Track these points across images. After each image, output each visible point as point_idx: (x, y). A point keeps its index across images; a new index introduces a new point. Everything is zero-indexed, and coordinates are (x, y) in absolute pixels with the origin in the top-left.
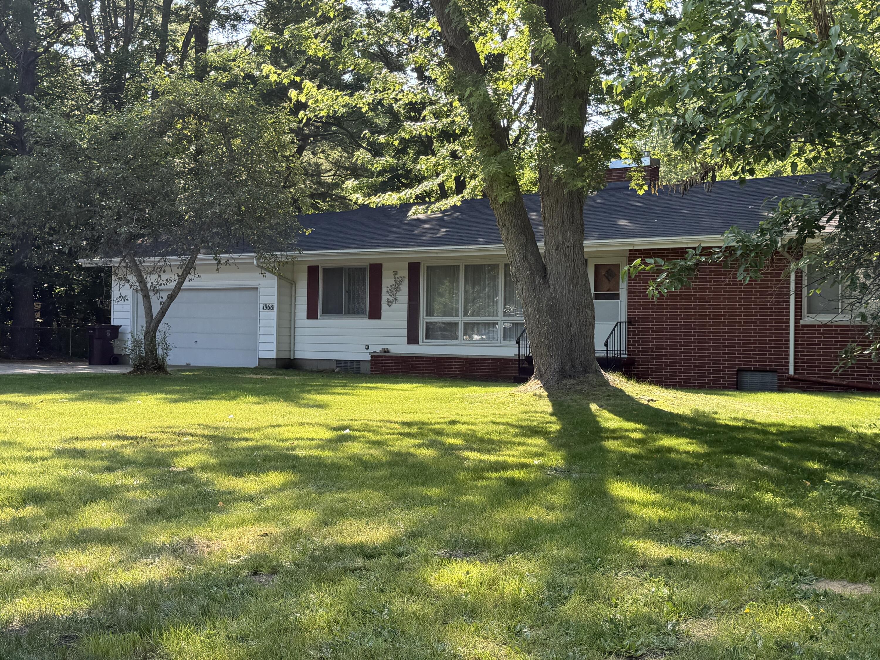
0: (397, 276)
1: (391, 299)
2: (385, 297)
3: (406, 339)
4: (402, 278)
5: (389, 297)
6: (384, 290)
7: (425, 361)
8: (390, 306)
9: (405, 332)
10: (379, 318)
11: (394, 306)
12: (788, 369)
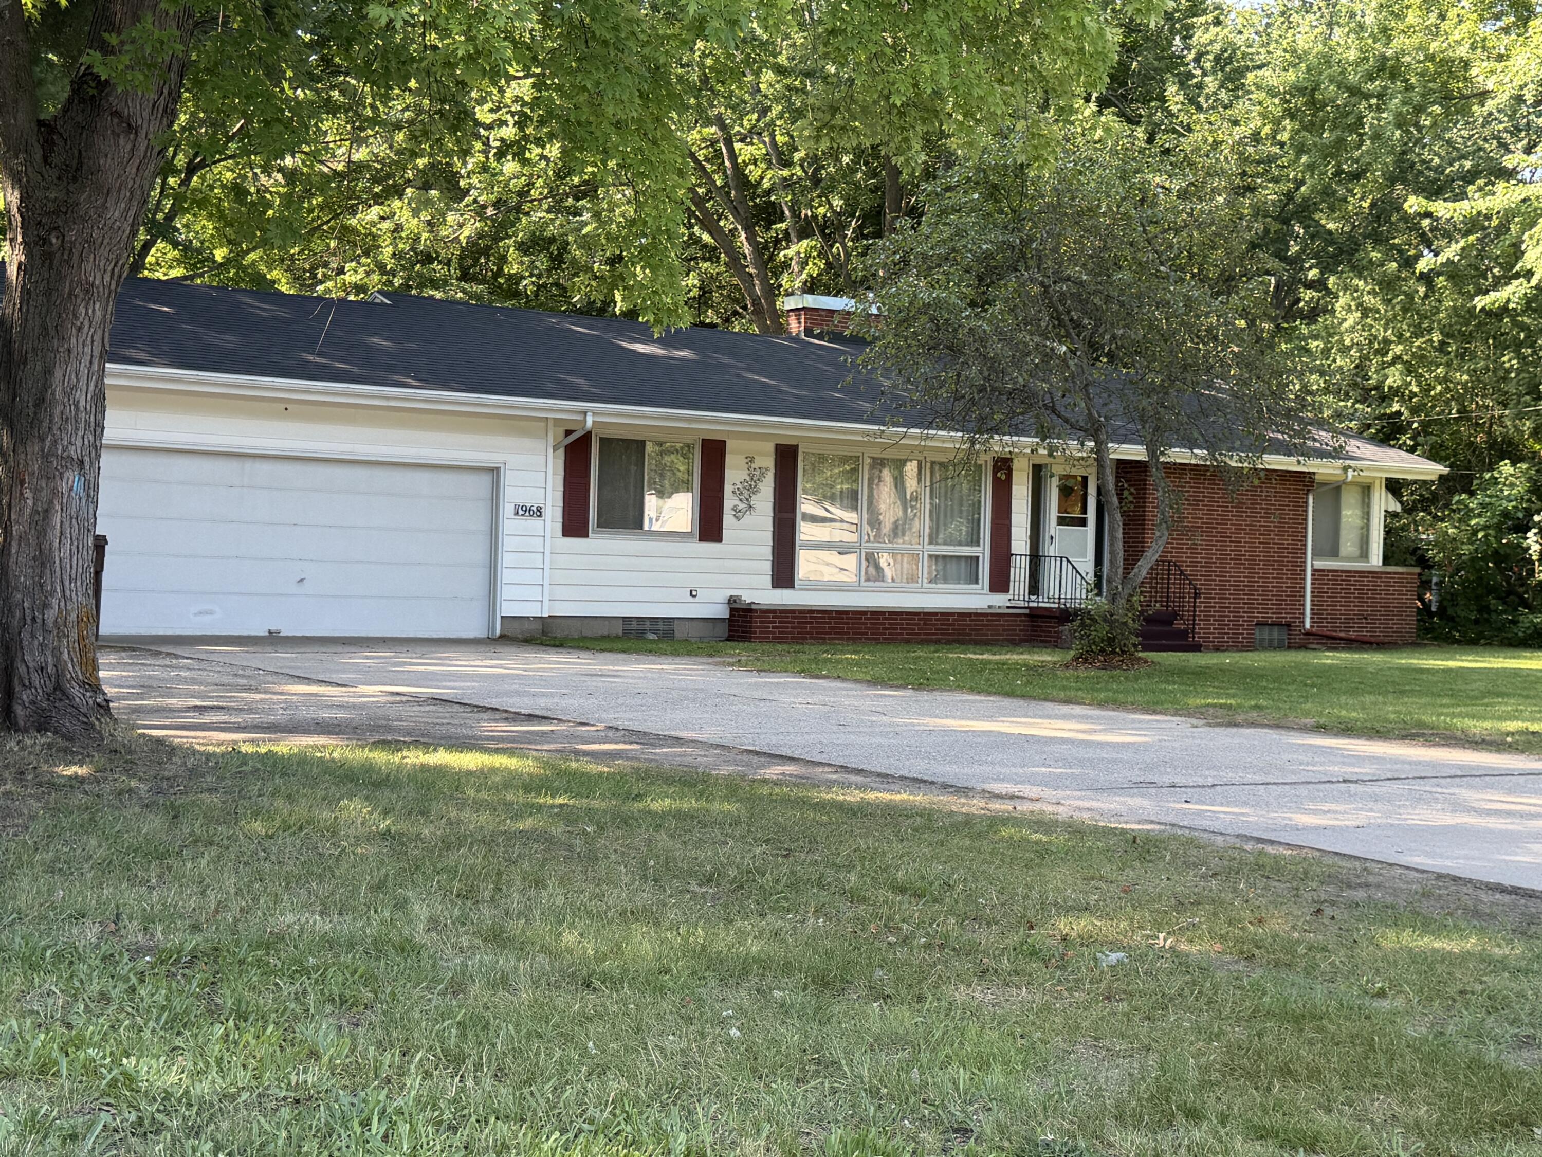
0: (753, 466)
1: (741, 506)
2: (729, 502)
3: (769, 578)
4: (763, 471)
5: (738, 502)
6: (728, 489)
7: (851, 618)
8: (738, 519)
9: (767, 566)
10: (720, 540)
11: (747, 519)
12: (1303, 622)
